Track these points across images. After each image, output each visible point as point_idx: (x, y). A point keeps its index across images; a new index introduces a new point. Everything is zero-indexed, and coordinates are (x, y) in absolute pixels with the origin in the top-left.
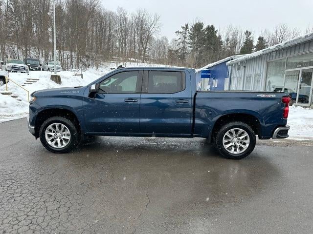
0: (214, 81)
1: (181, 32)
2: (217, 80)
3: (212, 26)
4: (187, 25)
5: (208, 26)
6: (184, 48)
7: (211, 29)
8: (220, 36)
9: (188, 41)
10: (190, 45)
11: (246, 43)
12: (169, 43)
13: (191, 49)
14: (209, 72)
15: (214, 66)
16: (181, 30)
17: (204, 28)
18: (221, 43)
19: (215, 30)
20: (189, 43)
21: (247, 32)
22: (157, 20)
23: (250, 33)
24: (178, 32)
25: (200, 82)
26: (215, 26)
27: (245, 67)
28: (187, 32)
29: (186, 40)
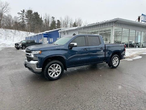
0: (50, 39)
1: (21, 14)
2: (52, 39)
3: (37, 12)
4: (24, 10)
5: (35, 12)
6: (23, 21)
7: (36, 14)
8: (41, 18)
9: (25, 18)
10: (26, 21)
11: (53, 22)
12: (13, 18)
13: (26, 22)
14: (47, 34)
15: (49, 32)
16: (21, 12)
17: (33, 13)
18: (42, 21)
19: (39, 15)
20: (26, 20)
21: (53, 17)
22: (7, 5)
23: (54, 18)
24: (19, 13)
25: (41, 39)
26: (38, 13)
27: (68, 33)
28: (24, 14)
29: (24, 18)
